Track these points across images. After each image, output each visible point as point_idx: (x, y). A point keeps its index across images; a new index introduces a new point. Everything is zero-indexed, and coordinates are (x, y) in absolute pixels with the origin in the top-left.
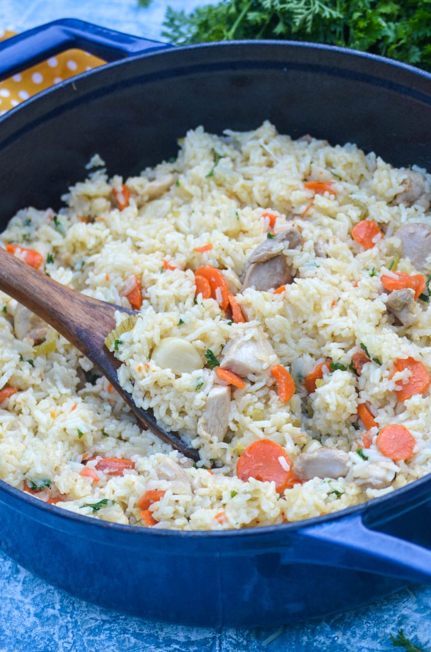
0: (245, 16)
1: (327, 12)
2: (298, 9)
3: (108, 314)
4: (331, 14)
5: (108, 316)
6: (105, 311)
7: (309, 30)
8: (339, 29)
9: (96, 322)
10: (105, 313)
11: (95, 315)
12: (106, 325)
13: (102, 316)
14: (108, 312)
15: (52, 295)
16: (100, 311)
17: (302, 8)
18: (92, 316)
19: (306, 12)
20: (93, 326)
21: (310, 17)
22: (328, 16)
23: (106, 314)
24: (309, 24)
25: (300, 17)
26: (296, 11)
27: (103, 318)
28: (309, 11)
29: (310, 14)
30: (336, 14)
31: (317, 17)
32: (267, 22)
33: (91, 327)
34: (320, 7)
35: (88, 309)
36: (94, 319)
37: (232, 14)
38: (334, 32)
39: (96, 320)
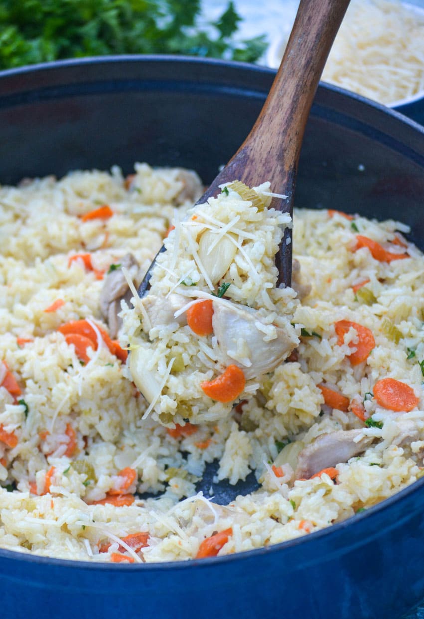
3: (276, 175)
5: (273, 177)
6: (278, 173)
9: (261, 165)
10: (275, 172)
11: (269, 162)
12: (261, 176)
13: (271, 170)
14: (277, 176)
15: (280, 109)
16: (277, 167)
18: (266, 159)
20: (254, 164)
23: (274, 174)
27: (269, 172)
33: (252, 161)
35: (274, 153)
36: (264, 162)
39: (264, 165)
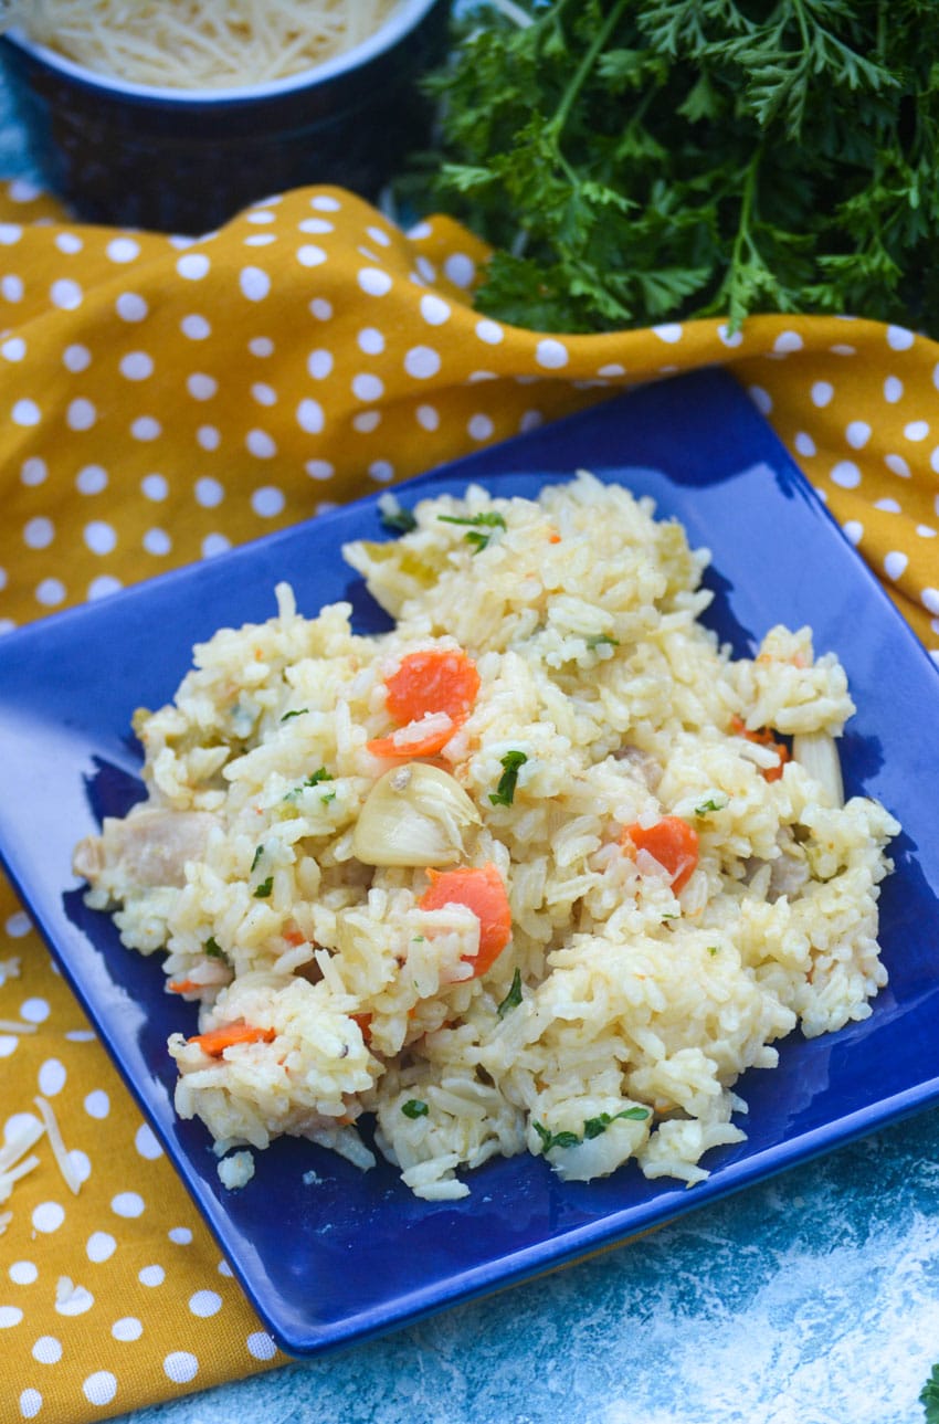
0: (596, 65)
1: (853, 69)
2: (761, 65)
4: (861, 73)
7: (795, 131)
8: (886, 120)
17: (774, 62)
19: (787, 75)
21: (799, 89)
22: (854, 82)
24: (797, 112)
25: (770, 91)
26: (756, 72)
28: (797, 71)
29: (799, 77)
30: (877, 74)
31: (822, 85)
32: (661, 81)
34: (829, 46)
37: (553, 55)
38: (872, 128)
